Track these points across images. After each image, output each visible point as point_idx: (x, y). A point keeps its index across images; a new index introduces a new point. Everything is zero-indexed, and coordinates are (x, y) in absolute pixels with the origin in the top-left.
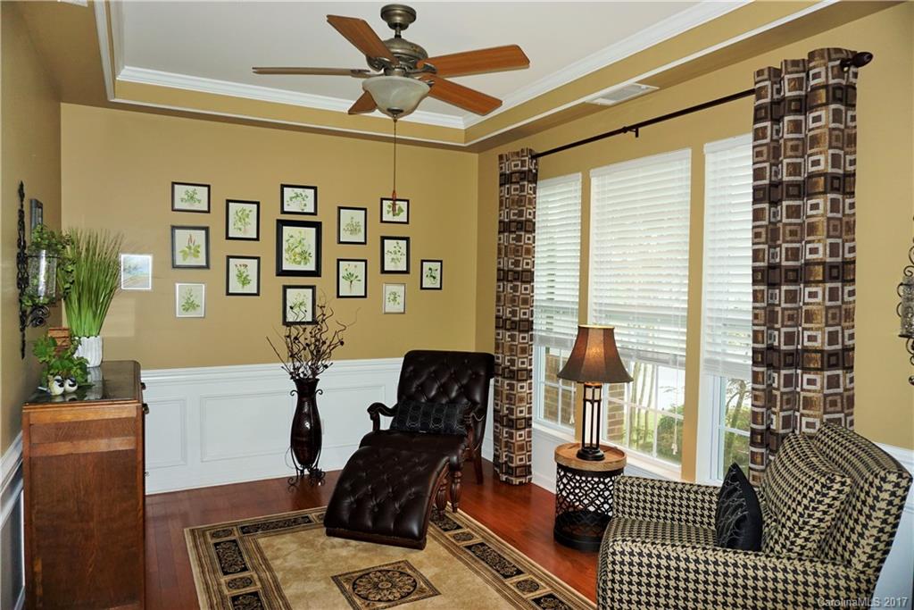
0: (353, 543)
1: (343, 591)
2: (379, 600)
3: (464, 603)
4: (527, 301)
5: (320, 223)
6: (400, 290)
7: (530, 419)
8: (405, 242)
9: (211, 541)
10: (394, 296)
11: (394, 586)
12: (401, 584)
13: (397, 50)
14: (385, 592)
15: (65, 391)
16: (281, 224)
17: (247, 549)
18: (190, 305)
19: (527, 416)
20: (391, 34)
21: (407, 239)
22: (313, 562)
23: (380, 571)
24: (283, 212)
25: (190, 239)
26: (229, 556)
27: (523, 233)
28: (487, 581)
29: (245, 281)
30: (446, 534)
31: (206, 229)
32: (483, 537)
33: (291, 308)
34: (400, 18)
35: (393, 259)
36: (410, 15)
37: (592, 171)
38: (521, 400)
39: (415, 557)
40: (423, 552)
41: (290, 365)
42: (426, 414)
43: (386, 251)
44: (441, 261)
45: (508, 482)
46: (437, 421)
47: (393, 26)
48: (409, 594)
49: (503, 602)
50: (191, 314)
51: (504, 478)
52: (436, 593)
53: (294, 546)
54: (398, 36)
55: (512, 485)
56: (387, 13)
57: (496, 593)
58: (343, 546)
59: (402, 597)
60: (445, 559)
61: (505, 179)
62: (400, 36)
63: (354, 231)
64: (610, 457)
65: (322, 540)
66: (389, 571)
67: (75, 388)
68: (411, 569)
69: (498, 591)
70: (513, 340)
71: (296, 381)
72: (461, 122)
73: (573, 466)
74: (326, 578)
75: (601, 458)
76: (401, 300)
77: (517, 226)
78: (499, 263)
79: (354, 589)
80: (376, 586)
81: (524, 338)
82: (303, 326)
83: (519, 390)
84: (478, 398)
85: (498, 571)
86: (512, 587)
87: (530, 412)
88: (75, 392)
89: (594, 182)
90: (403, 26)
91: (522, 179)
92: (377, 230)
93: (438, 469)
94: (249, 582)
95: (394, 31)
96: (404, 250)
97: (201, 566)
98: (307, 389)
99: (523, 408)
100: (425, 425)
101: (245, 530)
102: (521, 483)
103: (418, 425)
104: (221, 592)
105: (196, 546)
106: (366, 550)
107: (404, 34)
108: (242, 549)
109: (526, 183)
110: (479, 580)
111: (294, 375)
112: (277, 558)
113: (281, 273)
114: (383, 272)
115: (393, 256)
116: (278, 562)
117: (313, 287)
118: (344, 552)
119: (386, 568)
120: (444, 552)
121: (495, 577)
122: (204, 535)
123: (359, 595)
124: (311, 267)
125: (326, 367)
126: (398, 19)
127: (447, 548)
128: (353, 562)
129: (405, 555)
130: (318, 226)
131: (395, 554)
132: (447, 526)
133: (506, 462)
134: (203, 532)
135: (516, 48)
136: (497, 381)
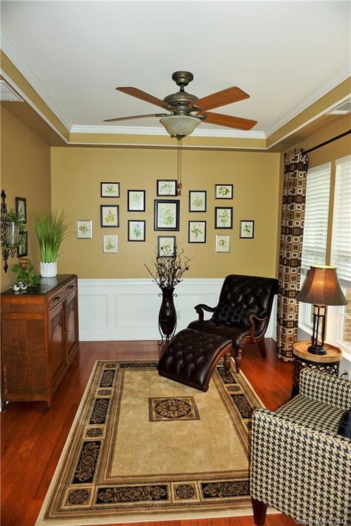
0: (171, 381)
1: (150, 407)
2: (165, 416)
3: (210, 428)
4: (298, 247)
5: (179, 201)
6: (227, 239)
7: (297, 322)
8: (230, 210)
9: (104, 369)
10: (222, 243)
11: (177, 410)
12: (182, 409)
13: (182, 99)
14: (171, 412)
15: (20, 289)
16: (157, 202)
17: (117, 376)
18: (110, 246)
19: (295, 320)
20: (178, 89)
21: (231, 208)
22: (144, 388)
23: (175, 400)
24: (158, 195)
25: (110, 212)
26: (108, 379)
27: (294, 204)
28: (231, 418)
29: (138, 234)
30: (225, 385)
31: (118, 206)
32: (245, 391)
33: (162, 248)
34: (184, 78)
35: (222, 220)
36: (190, 77)
37: (337, 161)
38: (291, 309)
39: (199, 396)
40: (205, 393)
41: (158, 280)
42: (231, 313)
43: (218, 216)
44: (253, 221)
45: (281, 360)
46: (236, 317)
47: (179, 84)
48: (183, 416)
49: (233, 432)
50: (110, 251)
51: (280, 356)
52: (198, 418)
53: (140, 378)
54: (182, 91)
55: (283, 361)
56: (176, 77)
57: (232, 427)
58: (164, 382)
59: (178, 417)
60: (215, 400)
61: (287, 169)
62: (183, 90)
63: (199, 204)
64: (330, 353)
65: (155, 377)
66: (179, 401)
67: (25, 288)
68: (192, 402)
69: (234, 425)
70: (287, 272)
71: (162, 289)
72: (264, 135)
73: (300, 356)
74: (145, 398)
75: (324, 353)
76: (227, 244)
77: (292, 200)
78: (282, 223)
79: (156, 407)
80: (168, 408)
81: (294, 271)
82: (168, 259)
83: (290, 303)
84: (265, 306)
85: (241, 413)
86: (244, 424)
87: (297, 318)
88: (26, 290)
89: (338, 168)
90: (186, 84)
91: (296, 169)
92: (212, 204)
93: (221, 347)
94: (108, 393)
95: (179, 87)
96: (229, 215)
97: (93, 381)
98: (168, 294)
99: (292, 315)
100: (229, 320)
101: (122, 366)
102: (289, 361)
103: (225, 319)
104: (94, 395)
105: (96, 370)
106: (174, 386)
107: (186, 89)
108: (115, 375)
109: (297, 171)
110: (227, 416)
111: (161, 285)
112: (128, 383)
113: (157, 229)
114: (216, 228)
115: (222, 218)
116: (128, 385)
117: (174, 237)
118: (163, 386)
119: (180, 399)
120: (217, 396)
121: (238, 416)
122: (103, 365)
123: (156, 411)
124: (174, 226)
125: (179, 282)
126: (183, 80)
127: (220, 393)
128: (164, 392)
129: (194, 393)
130: (177, 202)
131: (190, 391)
132: (228, 381)
133: (281, 347)
134: (103, 363)
135: (236, 89)
136: (279, 296)
